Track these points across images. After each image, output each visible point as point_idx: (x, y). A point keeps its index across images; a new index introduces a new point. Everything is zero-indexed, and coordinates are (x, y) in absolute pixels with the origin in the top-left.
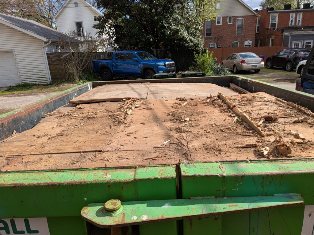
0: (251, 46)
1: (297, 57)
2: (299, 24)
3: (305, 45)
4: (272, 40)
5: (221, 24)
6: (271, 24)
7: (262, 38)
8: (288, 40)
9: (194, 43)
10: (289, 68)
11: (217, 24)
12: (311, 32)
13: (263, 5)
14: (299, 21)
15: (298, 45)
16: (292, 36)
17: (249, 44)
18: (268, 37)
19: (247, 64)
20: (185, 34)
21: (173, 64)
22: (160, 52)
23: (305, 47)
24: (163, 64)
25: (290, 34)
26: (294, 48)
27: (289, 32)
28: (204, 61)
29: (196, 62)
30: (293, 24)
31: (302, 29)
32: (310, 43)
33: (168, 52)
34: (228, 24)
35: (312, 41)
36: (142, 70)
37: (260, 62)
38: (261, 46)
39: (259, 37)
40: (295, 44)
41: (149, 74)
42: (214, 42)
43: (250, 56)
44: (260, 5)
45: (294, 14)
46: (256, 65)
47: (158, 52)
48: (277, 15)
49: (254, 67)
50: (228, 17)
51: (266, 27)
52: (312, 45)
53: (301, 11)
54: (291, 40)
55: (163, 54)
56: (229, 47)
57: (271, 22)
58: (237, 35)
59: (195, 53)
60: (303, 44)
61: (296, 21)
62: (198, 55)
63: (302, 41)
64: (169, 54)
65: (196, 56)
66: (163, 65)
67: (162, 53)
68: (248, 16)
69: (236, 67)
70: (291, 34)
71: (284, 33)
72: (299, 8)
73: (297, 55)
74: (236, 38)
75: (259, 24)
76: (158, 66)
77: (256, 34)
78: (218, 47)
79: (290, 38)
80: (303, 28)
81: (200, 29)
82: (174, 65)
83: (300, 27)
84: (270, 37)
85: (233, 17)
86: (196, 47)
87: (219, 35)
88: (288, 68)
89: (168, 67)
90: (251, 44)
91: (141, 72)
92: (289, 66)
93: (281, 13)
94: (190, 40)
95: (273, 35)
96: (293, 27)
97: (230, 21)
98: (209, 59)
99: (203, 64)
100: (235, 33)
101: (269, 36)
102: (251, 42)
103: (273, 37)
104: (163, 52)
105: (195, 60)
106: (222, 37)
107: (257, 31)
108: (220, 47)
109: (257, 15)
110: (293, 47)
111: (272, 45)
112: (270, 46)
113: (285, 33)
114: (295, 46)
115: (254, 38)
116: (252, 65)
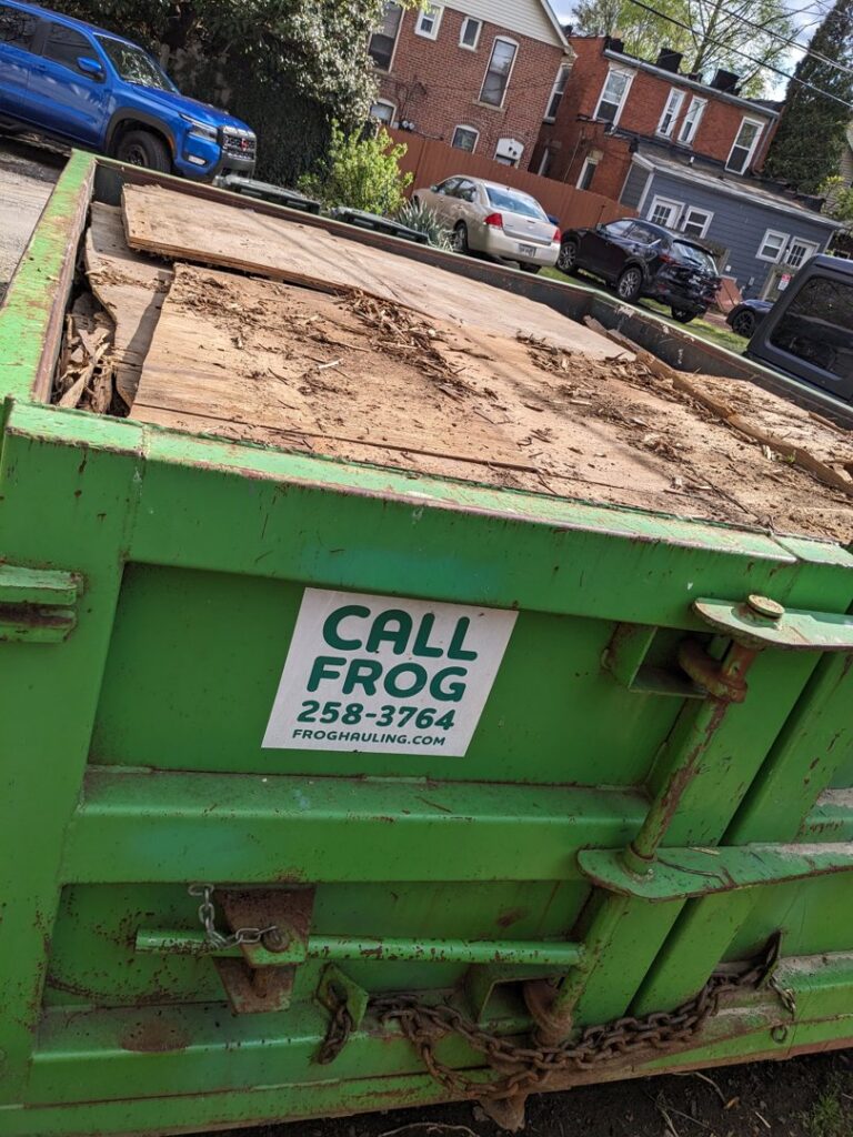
0: (516, 166)
1: (664, 261)
2: (685, 138)
3: (687, 222)
4: (591, 168)
5: (433, 35)
6: (603, 102)
7: (558, 144)
8: (643, 186)
9: (340, 84)
10: (628, 289)
11: (418, 31)
12: (714, 179)
13: (586, 16)
14: (690, 125)
15: (667, 216)
16: (659, 175)
17: (510, 155)
18: (580, 150)
19: (508, 234)
20: (316, 34)
21: (248, 141)
22: (186, 66)
23: (683, 229)
24: (214, 131)
25: (653, 165)
26: (652, 221)
27: (651, 157)
28: (363, 172)
29: (330, 161)
30: (668, 133)
31: (692, 159)
32: (702, 219)
33: (219, 77)
34: (462, 45)
35: (709, 215)
36: (113, 125)
37: (547, 240)
38: (547, 174)
39: (551, 140)
40: (658, 207)
41: (142, 152)
42: (391, 100)
43: (517, 207)
44: (574, 11)
45: (682, 95)
46: (535, 248)
47: (176, 61)
48: (629, 77)
49: (524, 253)
50: (466, 15)
51: (584, 111)
52: (705, 227)
53: (702, 93)
54: (651, 188)
55: (197, 82)
56: (442, 139)
57: (605, 97)
58: (482, 104)
59: (337, 125)
60: (683, 217)
61: (681, 125)
62: (346, 139)
63: (683, 204)
64: (220, 88)
65: (338, 138)
66: (212, 135)
67: (194, 74)
68: (536, 41)
69: (466, 232)
70: (658, 168)
71: (635, 154)
72: (699, 77)
73: (665, 251)
74: (473, 113)
75: (562, 87)
76: (188, 131)
77: (545, 123)
78: (401, 127)
79: (651, 178)
80: (696, 158)
81: (370, 29)
82: (254, 151)
83: (687, 149)
84: (587, 154)
85: (484, 22)
86: (345, 101)
87: (415, 77)
88: (624, 288)
89: (229, 149)
90: (518, 157)
91: (103, 133)
92: (629, 282)
93: (643, 73)
94: (331, 63)
95: (600, 148)
96: (666, 142)
97: (469, 37)
98: (386, 168)
99: (358, 183)
100: (475, 92)
101: (586, 147)
102: (519, 148)
103: (594, 158)
104: (197, 71)
105: (333, 153)
106: (424, 91)
107: (549, 115)
108: (408, 129)
109: (567, 52)
110: (650, 218)
111: (586, 186)
112: (578, 187)
113: (638, 157)
114: (656, 213)
115: (536, 136)
116: (521, 244)
